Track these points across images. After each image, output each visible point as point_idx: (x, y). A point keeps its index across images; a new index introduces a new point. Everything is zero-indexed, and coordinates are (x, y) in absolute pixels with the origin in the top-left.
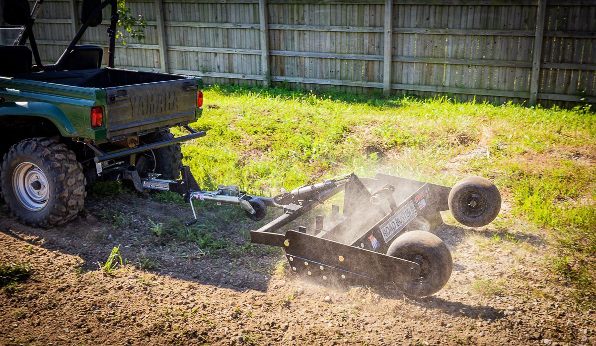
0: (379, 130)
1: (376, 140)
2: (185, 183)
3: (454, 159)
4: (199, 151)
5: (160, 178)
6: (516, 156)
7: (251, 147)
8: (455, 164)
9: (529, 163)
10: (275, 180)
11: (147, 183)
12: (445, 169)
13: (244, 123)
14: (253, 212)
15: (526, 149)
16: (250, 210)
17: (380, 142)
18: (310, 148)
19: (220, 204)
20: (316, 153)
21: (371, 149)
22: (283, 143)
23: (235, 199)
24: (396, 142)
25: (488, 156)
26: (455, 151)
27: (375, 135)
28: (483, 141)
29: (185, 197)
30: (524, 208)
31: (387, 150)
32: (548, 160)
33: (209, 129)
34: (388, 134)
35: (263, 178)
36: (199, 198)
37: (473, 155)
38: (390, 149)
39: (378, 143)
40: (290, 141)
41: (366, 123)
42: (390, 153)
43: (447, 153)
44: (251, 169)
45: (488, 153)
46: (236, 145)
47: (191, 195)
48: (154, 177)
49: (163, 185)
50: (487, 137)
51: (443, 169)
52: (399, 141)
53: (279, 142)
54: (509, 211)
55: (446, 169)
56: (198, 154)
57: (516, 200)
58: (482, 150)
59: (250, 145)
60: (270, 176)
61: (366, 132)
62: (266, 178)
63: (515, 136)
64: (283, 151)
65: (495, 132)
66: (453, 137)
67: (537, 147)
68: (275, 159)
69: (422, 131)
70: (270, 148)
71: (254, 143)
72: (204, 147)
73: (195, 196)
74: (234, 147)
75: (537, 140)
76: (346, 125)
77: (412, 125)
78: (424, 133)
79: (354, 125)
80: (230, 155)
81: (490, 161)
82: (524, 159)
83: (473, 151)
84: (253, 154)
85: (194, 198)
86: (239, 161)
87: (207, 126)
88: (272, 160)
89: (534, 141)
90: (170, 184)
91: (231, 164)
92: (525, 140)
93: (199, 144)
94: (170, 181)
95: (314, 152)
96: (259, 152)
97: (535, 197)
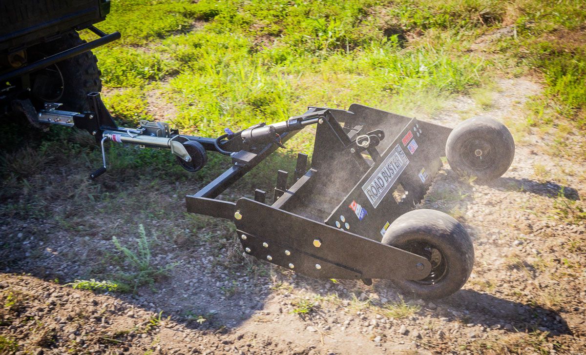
0: (397, 11)
1: (394, 22)
2: (95, 116)
3: (479, 40)
4: (208, 39)
5: (60, 108)
6: (545, 35)
7: (263, 32)
8: (480, 45)
9: (560, 41)
10: (291, 66)
11: (44, 116)
12: (470, 51)
13: (253, 8)
14: (188, 158)
15: (556, 27)
16: (184, 156)
17: (398, 24)
18: (325, 32)
19: (144, 147)
20: (331, 37)
21: (389, 32)
22: (296, 27)
23: (164, 141)
24: (415, 23)
25: (515, 36)
26: (479, 31)
27: (392, 16)
28: (508, 19)
29: (96, 135)
30: (557, 88)
31: (406, 32)
32: (580, 38)
33: (217, 14)
34: (407, 15)
35: (279, 65)
36: (114, 139)
37: (499, 35)
38: (409, 31)
39: (395, 25)
40: (303, 25)
41: (382, 4)
42: (409, 35)
43: (470, 34)
44: (265, 56)
45: (515, 32)
46: (247, 31)
47: (103, 135)
48: (52, 107)
49: (66, 119)
50: (513, 15)
51: (468, 51)
52: (419, 22)
53: (292, 26)
54: (541, 93)
55: (472, 51)
56: (208, 41)
57: (548, 81)
58: (508, 29)
59: (261, 31)
60: (286, 62)
61: (383, 14)
62: (282, 64)
63: (543, 14)
64: (297, 36)
65: (522, 10)
66: (475, 17)
67: (567, 24)
68: (288, 45)
69: (443, 11)
70: (283, 33)
71: (265, 29)
72: (213, 34)
73: (110, 136)
74: (244, 34)
75: (567, 17)
76: (361, 6)
77: (431, 5)
78: (445, 13)
79: (369, 6)
80: (241, 41)
81: (517, 41)
82: (553, 38)
83: (499, 31)
84: (265, 40)
85: (107, 140)
86: (252, 48)
87: (214, 12)
88: (285, 45)
89: (564, 18)
90: (75, 118)
91: (244, 51)
92: (554, 16)
93: (207, 31)
94: (75, 114)
95: (329, 36)
96: (272, 38)
97: (569, 77)
